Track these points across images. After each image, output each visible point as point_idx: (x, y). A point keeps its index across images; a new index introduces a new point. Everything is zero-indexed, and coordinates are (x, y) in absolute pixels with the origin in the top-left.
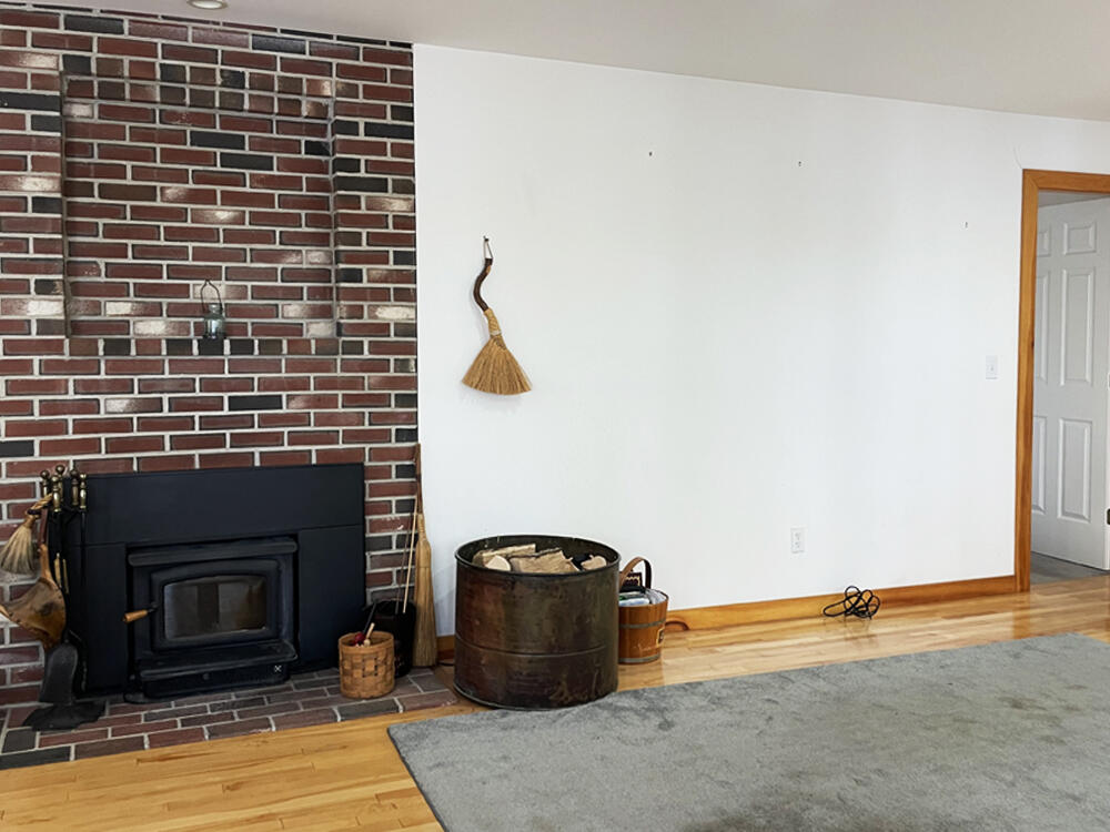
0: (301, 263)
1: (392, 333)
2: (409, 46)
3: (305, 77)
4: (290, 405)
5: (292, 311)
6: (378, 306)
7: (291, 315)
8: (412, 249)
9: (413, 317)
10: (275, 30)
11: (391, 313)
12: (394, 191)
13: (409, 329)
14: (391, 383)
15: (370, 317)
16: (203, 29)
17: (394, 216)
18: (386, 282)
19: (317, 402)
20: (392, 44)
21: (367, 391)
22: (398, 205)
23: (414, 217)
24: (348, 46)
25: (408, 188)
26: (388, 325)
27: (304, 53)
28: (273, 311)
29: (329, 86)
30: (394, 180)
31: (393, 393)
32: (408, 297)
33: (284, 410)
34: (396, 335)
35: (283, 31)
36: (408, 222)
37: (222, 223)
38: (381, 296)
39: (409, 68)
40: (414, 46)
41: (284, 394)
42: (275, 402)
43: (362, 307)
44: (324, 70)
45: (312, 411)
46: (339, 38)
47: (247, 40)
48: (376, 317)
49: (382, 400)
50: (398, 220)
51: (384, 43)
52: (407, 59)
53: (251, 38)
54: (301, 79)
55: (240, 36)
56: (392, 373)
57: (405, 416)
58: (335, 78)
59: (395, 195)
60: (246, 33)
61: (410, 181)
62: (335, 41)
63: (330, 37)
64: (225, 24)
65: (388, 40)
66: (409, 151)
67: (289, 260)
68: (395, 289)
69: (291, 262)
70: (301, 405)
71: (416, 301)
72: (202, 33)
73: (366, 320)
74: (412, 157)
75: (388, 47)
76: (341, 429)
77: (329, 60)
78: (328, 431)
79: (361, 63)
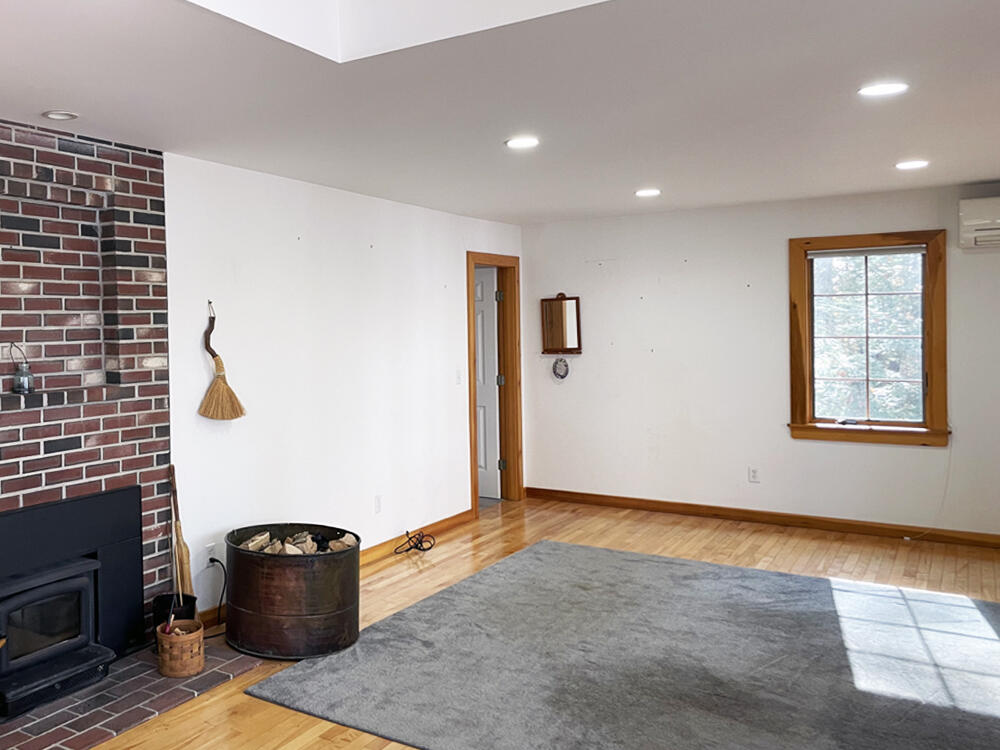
0: (79, 325)
1: (153, 378)
2: (160, 153)
3: (94, 175)
4: (88, 444)
5: (74, 364)
6: (144, 357)
7: (73, 368)
8: (165, 311)
9: (166, 364)
10: (73, 136)
11: (152, 363)
12: (153, 266)
13: (164, 375)
14: (153, 418)
15: (139, 367)
16: (24, 132)
17: (154, 286)
18: (149, 338)
19: (105, 439)
20: (150, 151)
21: (137, 427)
22: (155, 277)
23: (166, 287)
24: (123, 152)
25: (161, 264)
26: (150, 372)
27: (93, 155)
28: (60, 366)
29: (110, 182)
30: (153, 258)
31: (154, 426)
32: (162, 348)
33: (83, 449)
34: (156, 380)
35: (79, 137)
36: (162, 290)
37: (23, 293)
38: (145, 349)
39: (161, 171)
40: (165, 154)
41: (82, 435)
42: (76, 443)
43: (133, 359)
44: (106, 169)
45: (102, 447)
46: (116, 145)
47: (54, 143)
48: (142, 367)
49: (146, 433)
50: (156, 289)
51: (144, 150)
52: (159, 164)
53: (57, 140)
54: (91, 177)
55: (49, 139)
56: (153, 411)
57: (162, 444)
58: (113, 176)
59: (155, 270)
60: (54, 137)
61: (163, 259)
62: (113, 147)
63: (110, 143)
64: (39, 129)
65: (148, 148)
66: (161, 235)
67: (71, 323)
68: (155, 343)
69: (71, 325)
70: (94, 443)
71: (167, 352)
72: (23, 135)
73: (136, 369)
74: (164, 239)
75: (147, 154)
76: (120, 460)
77: (109, 162)
78: (112, 463)
79: (130, 165)
